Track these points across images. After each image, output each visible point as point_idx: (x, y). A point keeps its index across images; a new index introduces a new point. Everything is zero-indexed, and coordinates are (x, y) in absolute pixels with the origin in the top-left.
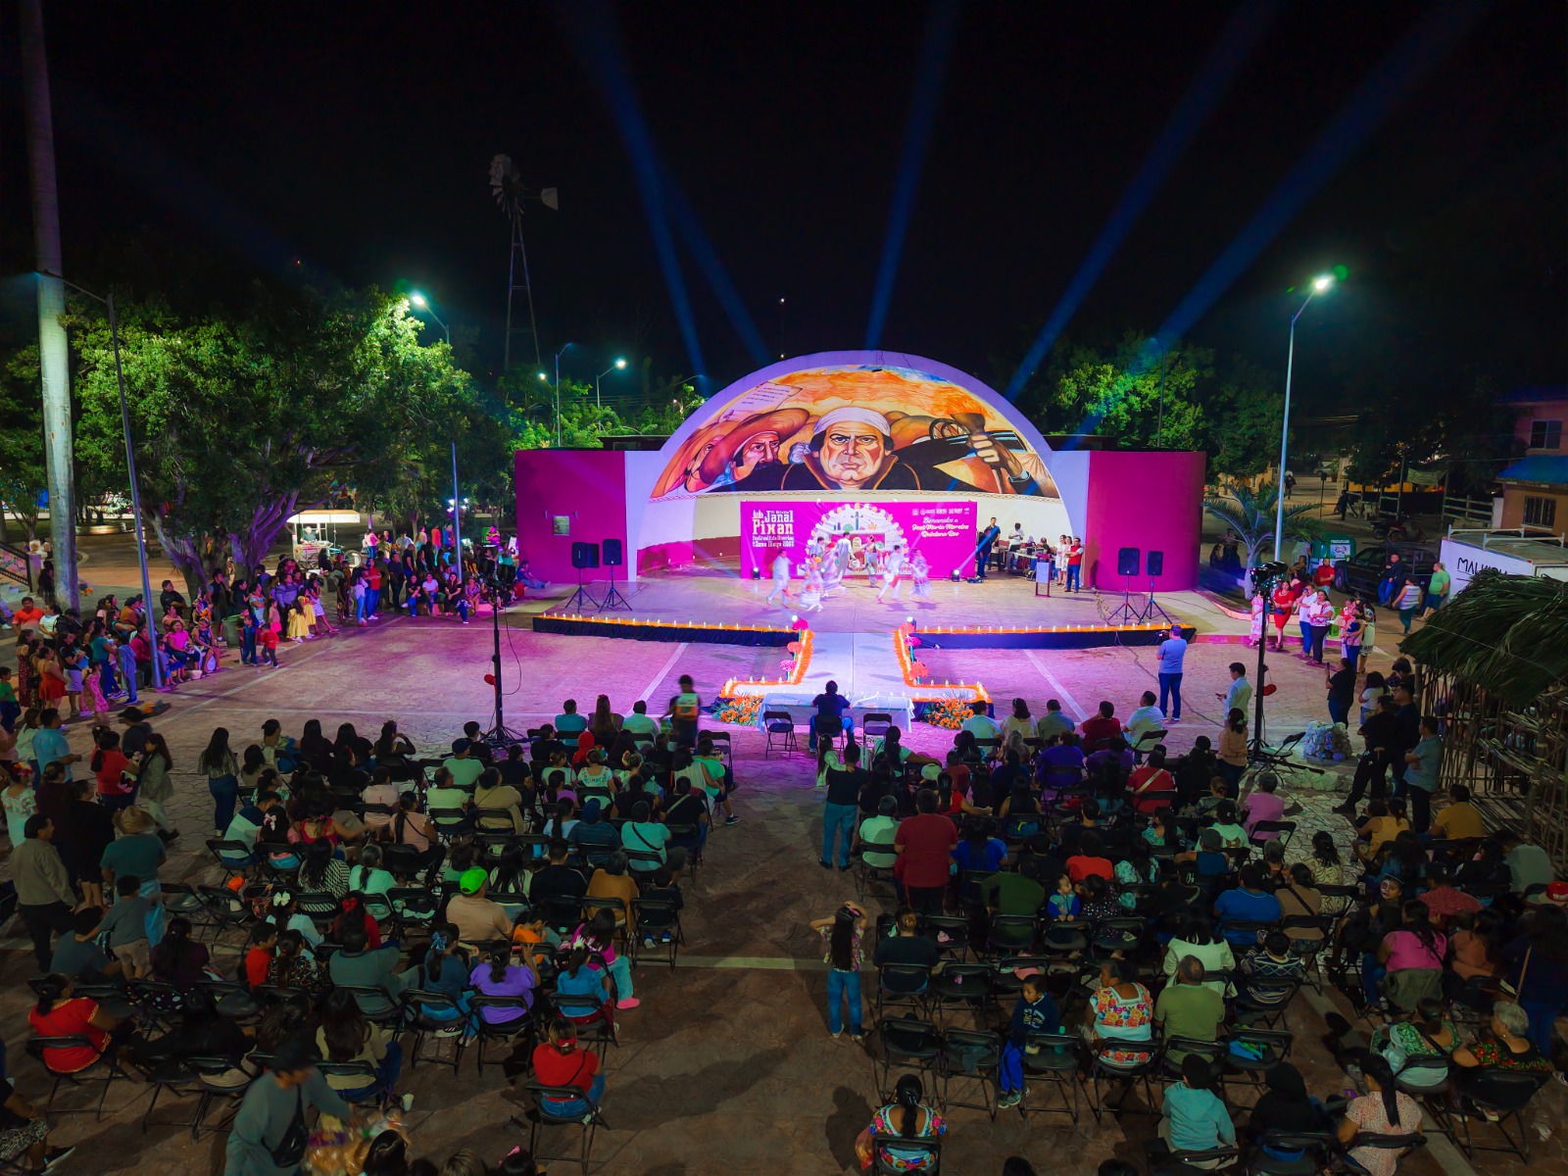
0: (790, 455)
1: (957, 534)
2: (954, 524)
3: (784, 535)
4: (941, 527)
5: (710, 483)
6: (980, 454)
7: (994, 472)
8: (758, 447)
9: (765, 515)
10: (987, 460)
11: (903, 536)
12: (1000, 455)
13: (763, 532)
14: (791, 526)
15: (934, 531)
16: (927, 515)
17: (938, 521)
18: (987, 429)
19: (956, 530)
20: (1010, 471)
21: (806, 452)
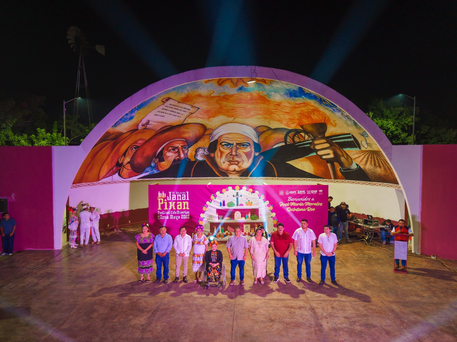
0: (196, 155)
1: (314, 210)
2: (311, 202)
3: (182, 210)
4: (301, 204)
5: (141, 173)
6: (320, 153)
7: (329, 165)
8: (174, 150)
9: (168, 195)
10: (324, 157)
11: (272, 211)
12: (335, 153)
13: (166, 208)
14: (187, 203)
15: (296, 207)
16: (290, 195)
17: (299, 200)
18: (327, 134)
19: (312, 207)
20: (341, 164)
21: (206, 153)
